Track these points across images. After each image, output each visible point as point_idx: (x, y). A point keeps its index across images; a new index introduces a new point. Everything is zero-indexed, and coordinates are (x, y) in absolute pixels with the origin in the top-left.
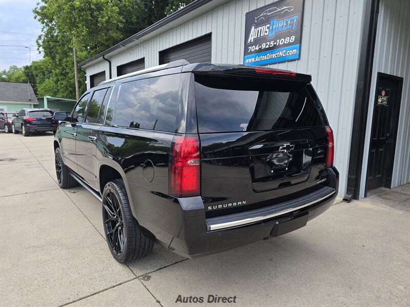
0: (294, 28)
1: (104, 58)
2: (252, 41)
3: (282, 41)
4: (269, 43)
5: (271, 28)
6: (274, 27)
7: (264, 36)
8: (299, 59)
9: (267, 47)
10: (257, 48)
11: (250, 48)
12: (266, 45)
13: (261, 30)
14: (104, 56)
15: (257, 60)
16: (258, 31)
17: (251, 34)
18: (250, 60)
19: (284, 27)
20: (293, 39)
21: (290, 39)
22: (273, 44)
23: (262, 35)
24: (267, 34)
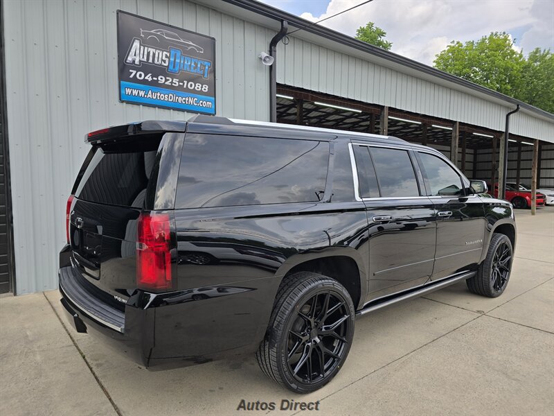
0: (206, 76)
2: (137, 62)
3: (191, 85)
4: (170, 79)
5: (172, 59)
6: (178, 61)
7: (161, 65)
9: (167, 83)
10: (149, 78)
11: (134, 72)
12: (166, 80)
13: (154, 54)
15: (149, 96)
16: (149, 53)
17: (133, 50)
18: (135, 92)
19: (192, 68)
20: (206, 88)
21: (202, 87)
22: (177, 83)
23: (156, 61)
24: (166, 64)
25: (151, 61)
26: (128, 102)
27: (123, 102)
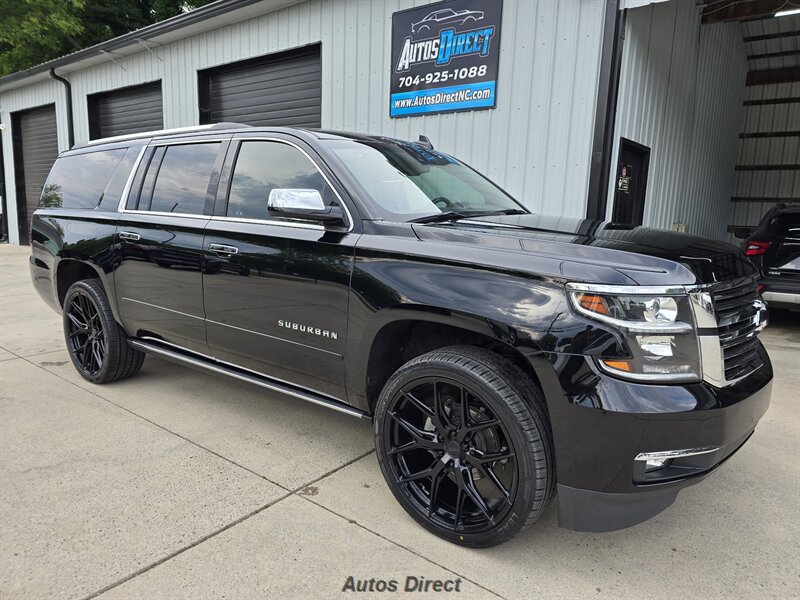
0: (485, 51)
1: (53, 74)
2: (406, 67)
3: (464, 72)
4: (438, 74)
5: (442, 46)
6: (449, 45)
7: (430, 60)
8: (493, 107)
9: (436, 80)
10: (416, 82)
11: (402, 79)
12: (434, 77)
13: (423, 48)
14: (53, 70)
15: (416, 103)
16: (418, 50)
17: (404, 54)
18: (403, 103)
19: (467, 47)
20: (483, 69)
21: (478, 70)
22: (446, 76)
23: (425, 58)
24: (435, 57)
25: (419, 59)
26: (397, 117)
27: (392, 118)
